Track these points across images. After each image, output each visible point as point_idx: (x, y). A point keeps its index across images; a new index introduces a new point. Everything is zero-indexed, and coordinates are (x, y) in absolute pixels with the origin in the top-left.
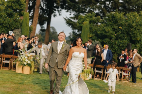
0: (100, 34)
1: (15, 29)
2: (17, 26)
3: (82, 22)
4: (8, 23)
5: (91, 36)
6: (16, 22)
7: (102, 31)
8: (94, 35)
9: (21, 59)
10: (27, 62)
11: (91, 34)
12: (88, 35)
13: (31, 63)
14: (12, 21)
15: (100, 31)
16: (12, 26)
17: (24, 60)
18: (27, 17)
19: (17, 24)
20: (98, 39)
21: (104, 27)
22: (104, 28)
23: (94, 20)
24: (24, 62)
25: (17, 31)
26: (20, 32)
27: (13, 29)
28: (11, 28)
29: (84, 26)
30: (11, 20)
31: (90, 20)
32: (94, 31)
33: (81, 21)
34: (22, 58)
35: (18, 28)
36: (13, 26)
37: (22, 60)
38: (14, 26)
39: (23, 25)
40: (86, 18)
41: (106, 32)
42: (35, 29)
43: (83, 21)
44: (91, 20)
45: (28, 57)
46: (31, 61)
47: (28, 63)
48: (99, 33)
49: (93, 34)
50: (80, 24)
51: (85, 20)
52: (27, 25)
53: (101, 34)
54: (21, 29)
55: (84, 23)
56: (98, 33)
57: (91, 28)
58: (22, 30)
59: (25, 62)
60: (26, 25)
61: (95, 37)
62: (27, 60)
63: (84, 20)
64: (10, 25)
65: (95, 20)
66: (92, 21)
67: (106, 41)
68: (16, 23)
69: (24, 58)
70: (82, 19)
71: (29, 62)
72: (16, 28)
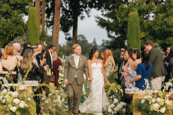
0: (158, 30)
1: (16, 37)
2: (18, 30)
3: (125, 15)
4: (4, 28)
5: (144, 36)
6: (17, 24)
7: (162, 26)
8: (148, 34)
9: (3, 99)
10: (18, 104)
11: (142, 33)
12: (138, 34)
13: (27, 106)
14: (10, 23)
15: (158, 25)
16: (11, 32)
17: (9, 100)
18: (34, 14)
19: (19, 28)
20: (155, 39)
21: (163, 19)
22: (165, 20)
23: (145, 9)
24: (10, 105)
25: (20, 40)
26: (25, 41)
27: (13, 37)
28: (9, 35)
29: (130, 20)
30: (7, 22)
31: (139, 9)
32: (146, 27)
33: (123, 13)
34: (5, 97)
35: (22, 35)
36: (13, 32)
37: (4, 101)
38: (15, 32)
39: (29, 28)
40: (132, 7)
41: (168, 26)
42: (57, 38)
43: (128, 13)
44: (141, 9)
45: (21, 92)
46: (28, 102)
47: (19, 108)
48: (156, 28)
49: (145, 33)
50: (122, 17)
51: (131, 11)
52: (35, 27)
53: (160, 30)
54: (26, 35)
55: (129, 15)
56: (155, 30)
57: (141, 23)
58: (29, 36)
59: (14, 105)
60: (33, 28)
61: (149, 36)
62: (16, 101)
63: (129, 11)
64: (6, 31)
65: (147, 8)
66: (142, 11)
67: (169, 41)
68: (16, 26)
69: (10, 95)
70: (125, 9)
71: (23, 105)
72: (19, 35)
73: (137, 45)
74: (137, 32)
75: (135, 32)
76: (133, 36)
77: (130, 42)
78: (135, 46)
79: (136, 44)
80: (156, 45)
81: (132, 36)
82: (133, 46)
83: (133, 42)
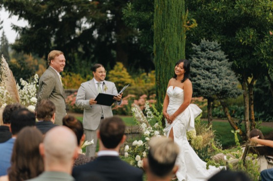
73: (180, 45)
74: (180, 16)
75: (175, 16)
76: (171, 24)
77: (163, 39)
78: (176, 48)
79: (177, 44)
80: (215, 45)
81: (169, 25)
82: (171, 48)
83: (170, 39)
